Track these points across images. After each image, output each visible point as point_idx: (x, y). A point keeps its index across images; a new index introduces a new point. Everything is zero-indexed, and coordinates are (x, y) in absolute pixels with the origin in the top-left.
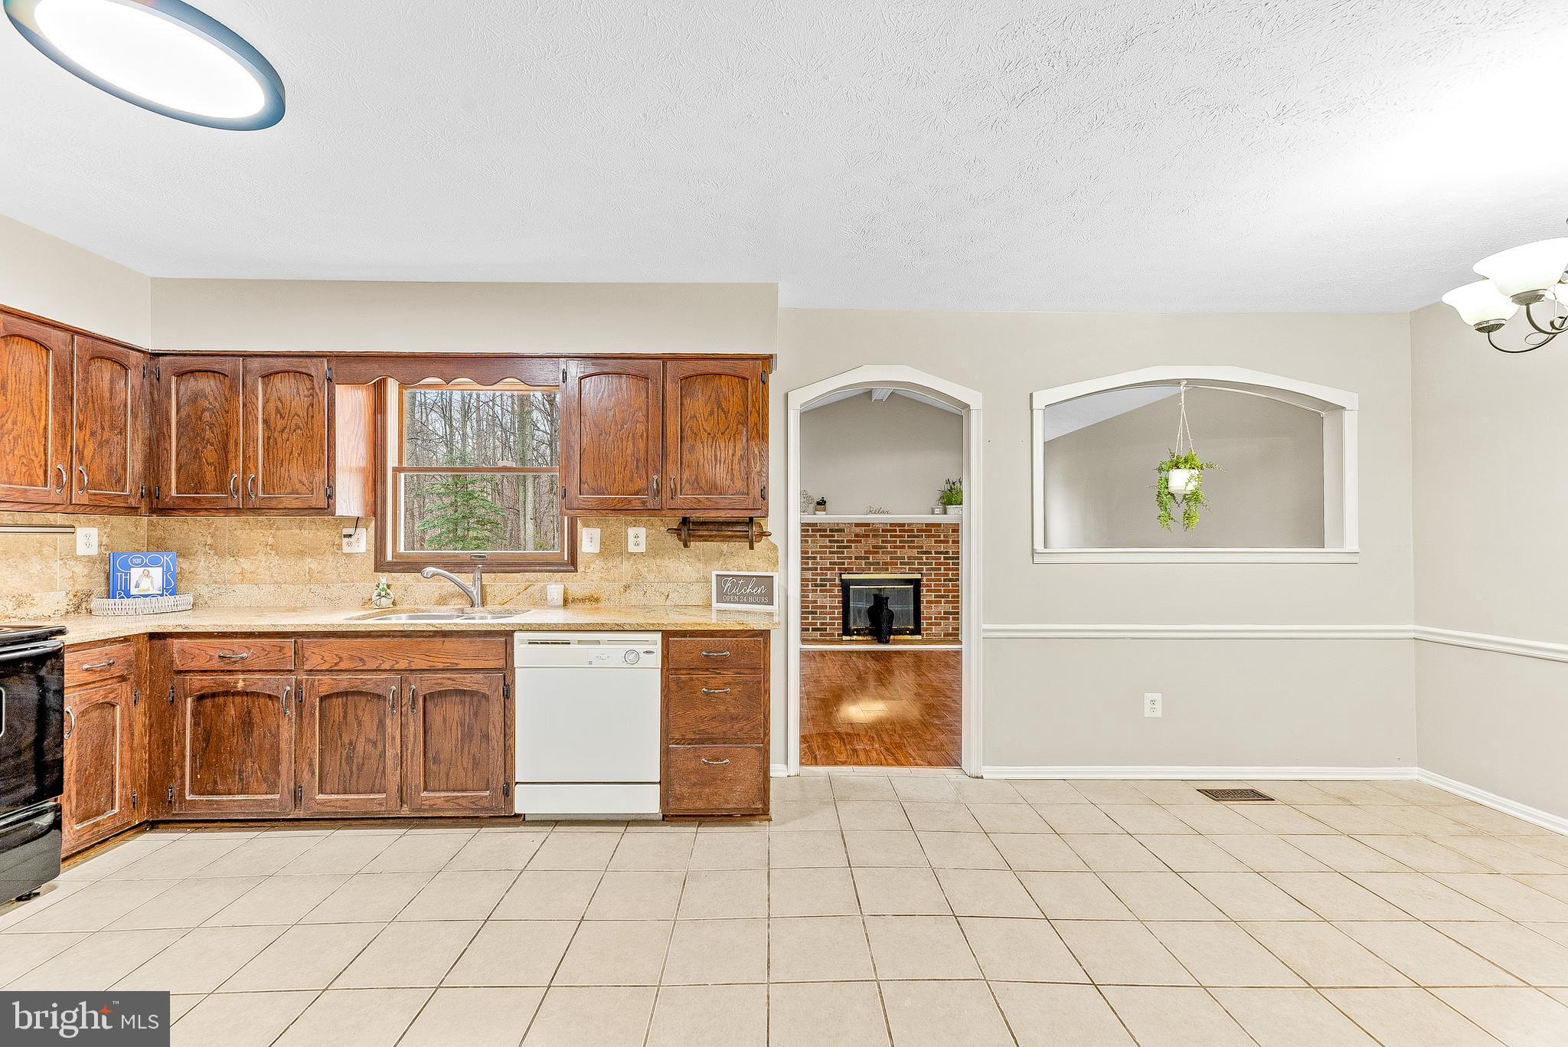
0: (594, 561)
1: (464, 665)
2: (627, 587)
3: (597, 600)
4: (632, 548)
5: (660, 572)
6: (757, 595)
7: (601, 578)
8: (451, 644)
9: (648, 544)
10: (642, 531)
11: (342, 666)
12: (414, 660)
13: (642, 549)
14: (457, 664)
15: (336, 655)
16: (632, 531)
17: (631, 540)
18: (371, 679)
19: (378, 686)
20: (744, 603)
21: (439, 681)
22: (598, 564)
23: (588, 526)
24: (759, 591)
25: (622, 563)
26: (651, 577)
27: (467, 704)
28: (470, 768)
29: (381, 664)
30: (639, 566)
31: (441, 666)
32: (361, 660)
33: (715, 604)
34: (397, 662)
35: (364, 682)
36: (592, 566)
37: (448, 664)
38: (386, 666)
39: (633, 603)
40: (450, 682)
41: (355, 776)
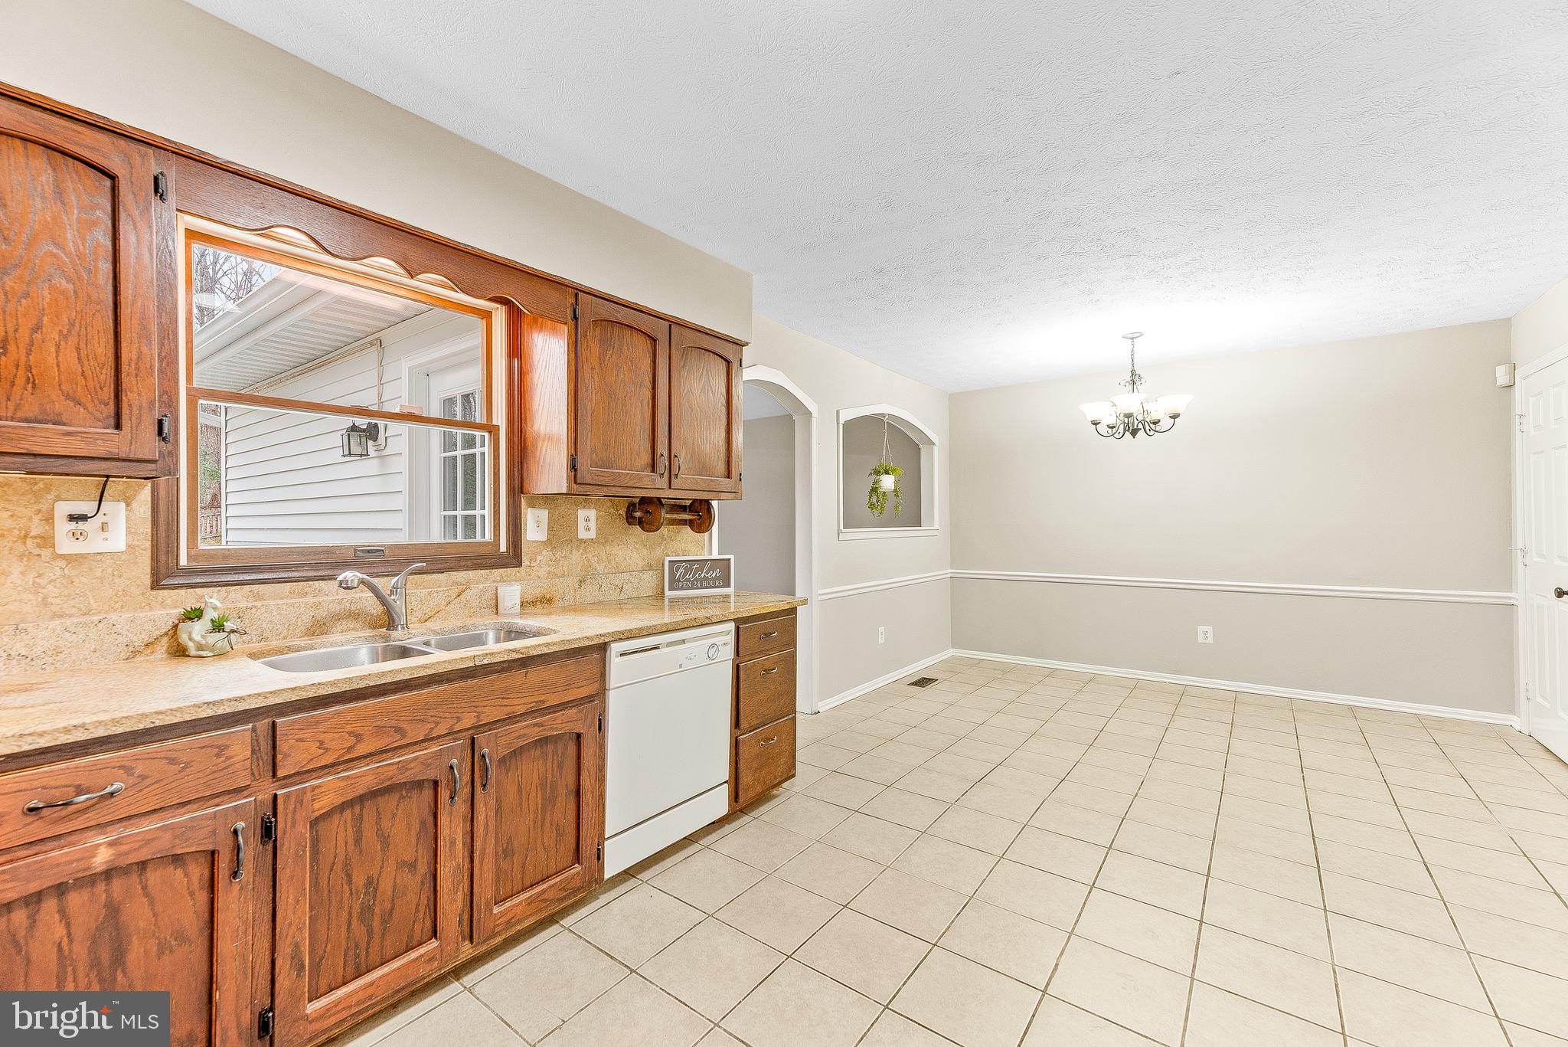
0: (541, 552)
1: (553, 700)
2: (582, 582)
3: (550, 601)
4: (582, 534)
5: (609, 562)
6: (712, 579)
7: (549, 573)
8: (535, 675)
9: (598, 529)
10: (592, 514)
11: (362, 749)
12: (485, 709)
13: (592, 535)
14: (544, 702)
15: (350, 733)
16: (582, 514)
17: (581, 524)
18: (416, 758)
19: (429, 765)
20: (697, 588)
21: (523, 732)
22: (545, 554)
23: (533, 506)
24: (714, 575)
25: (571, 553)
26: (600, 568)
27: (550, 756)
28: (552, 845)
29: (432, 729)
30: (590, 556)
31: (522, 709)
32: (398, 730)
33: (668, 593)
34: (459, 719)
35: (403, 767)
36: (539, 558)
37: (532, 705)
38: (442, 729)
39: (588, 600)
40: (537, 729)
41: (377, 938)
